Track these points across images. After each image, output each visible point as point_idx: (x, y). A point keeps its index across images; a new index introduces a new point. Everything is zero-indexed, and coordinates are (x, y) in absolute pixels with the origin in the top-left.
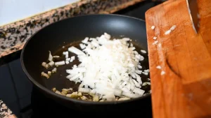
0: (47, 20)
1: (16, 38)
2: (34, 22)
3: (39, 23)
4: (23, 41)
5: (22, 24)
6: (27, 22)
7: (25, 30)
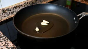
0: (22, 6)
1: (10, 13)
2: (17, 6)
3: (18, 7)
4: (12, 14)
5: (12, 7)
6: (14, 6)
7: (13, 10)
